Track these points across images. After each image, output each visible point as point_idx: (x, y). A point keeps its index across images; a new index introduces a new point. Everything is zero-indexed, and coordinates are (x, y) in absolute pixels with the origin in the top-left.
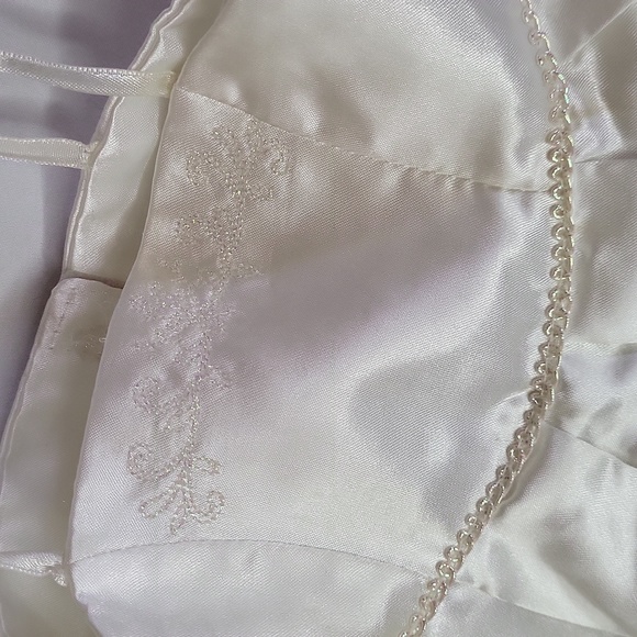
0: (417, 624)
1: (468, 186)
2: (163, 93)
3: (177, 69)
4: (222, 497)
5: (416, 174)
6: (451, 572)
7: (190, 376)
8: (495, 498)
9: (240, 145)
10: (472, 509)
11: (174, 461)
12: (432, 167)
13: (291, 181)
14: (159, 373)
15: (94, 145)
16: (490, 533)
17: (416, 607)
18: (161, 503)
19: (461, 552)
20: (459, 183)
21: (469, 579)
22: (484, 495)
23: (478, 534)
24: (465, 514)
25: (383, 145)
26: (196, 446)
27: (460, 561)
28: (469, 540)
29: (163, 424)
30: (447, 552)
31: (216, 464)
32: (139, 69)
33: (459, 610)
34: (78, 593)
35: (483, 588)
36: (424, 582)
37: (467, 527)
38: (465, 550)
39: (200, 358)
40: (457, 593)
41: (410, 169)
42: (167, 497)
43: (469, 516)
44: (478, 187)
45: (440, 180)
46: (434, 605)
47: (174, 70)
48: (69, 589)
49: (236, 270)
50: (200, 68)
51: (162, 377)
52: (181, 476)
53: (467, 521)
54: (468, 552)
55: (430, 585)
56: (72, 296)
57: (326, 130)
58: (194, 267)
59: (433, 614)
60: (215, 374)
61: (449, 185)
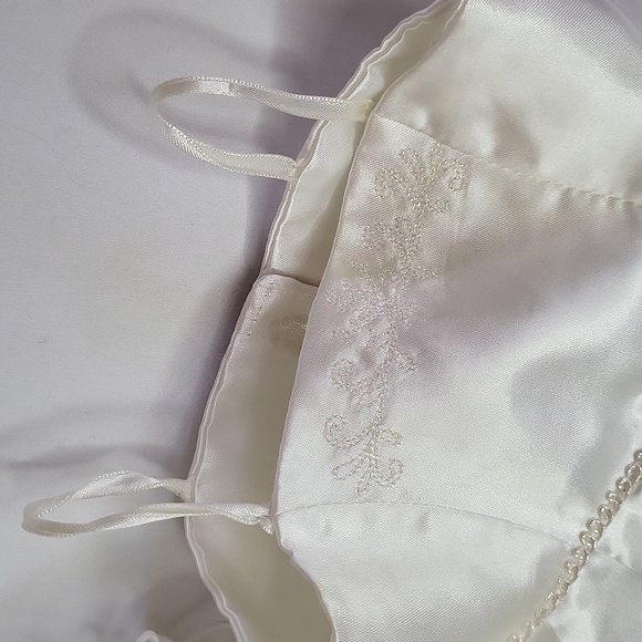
0: (561, 585)
1: (620, 205)
2: (361, 118)
3: (376, 99)
4: (401, 466)
5: (574, 193)
6: (592, 542)
7: (380, 360)
8: (633, 478)
9: (423, 163)
10: (613, 487)
11: (364, 432)
12: (588, 187)
13: (465, 196)
14: (352, 356)
15: (300, 161)
16: (628, 508)
17: (562, 571)
18: (351, 467)
19: (602, 525)
20: (612, 202)
21: (607, 549)
22: (623, 475)
23: (617, 509)
24: (605, 491)
25: (548, 167)
26: (382, 420)
27: (601, 531)
28: (609, 514)
29: (356, 400)
30: (589, 524)
31: (399, 436)
32: (345, 98)
33: (596, 575)
34: (282, 540)
35: (618, 559)
36: (569, 548)
37: (606, 502)
38: (605, 522)
39: (388, 346)
40: (596, 561)
41: (569, 189)
42: (356, 463)
43: (609, 492)
44: (628, 205)
45: (595, 198)
46: (576, 570)
47: (373, 100)
48: (275, 537)
49: (414, 272)
50: (397, 98)
51: (356, 360)
52: (369, 445)
53: (607, 497)
54: (608, 524)
55: (574, 551)
56: (270, 289)
57: (500, 153)
58: (379, 268)
59: (576, 577)
60: (400, 358)
61: (603, 204)
